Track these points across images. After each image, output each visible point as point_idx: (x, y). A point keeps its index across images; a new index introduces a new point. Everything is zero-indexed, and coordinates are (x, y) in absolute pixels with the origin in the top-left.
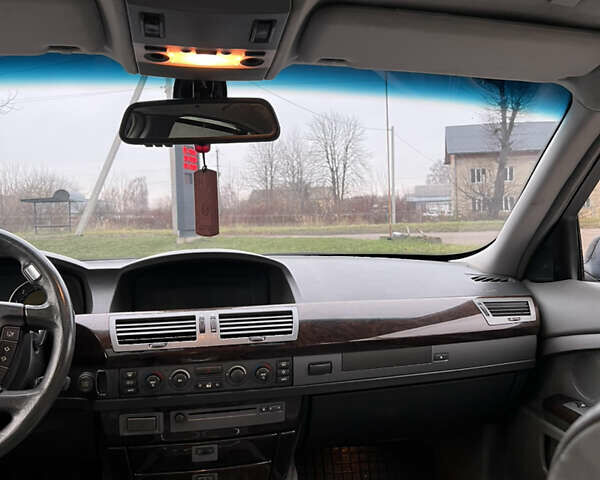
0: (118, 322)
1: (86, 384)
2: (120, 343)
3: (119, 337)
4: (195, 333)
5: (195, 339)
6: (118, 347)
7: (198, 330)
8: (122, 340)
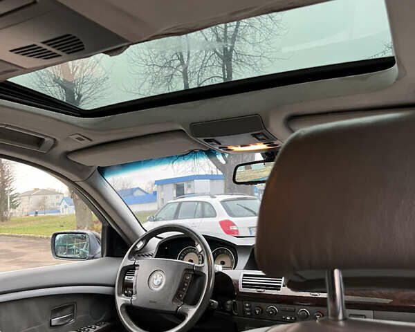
0: (244, 275)
1: (228, 307)
2: (243, 287)
3: (243, 284)
4: (280, 286)
5: (279, 290)
6: (241, 289)
7: (282, 285)
8: (245, 286)
